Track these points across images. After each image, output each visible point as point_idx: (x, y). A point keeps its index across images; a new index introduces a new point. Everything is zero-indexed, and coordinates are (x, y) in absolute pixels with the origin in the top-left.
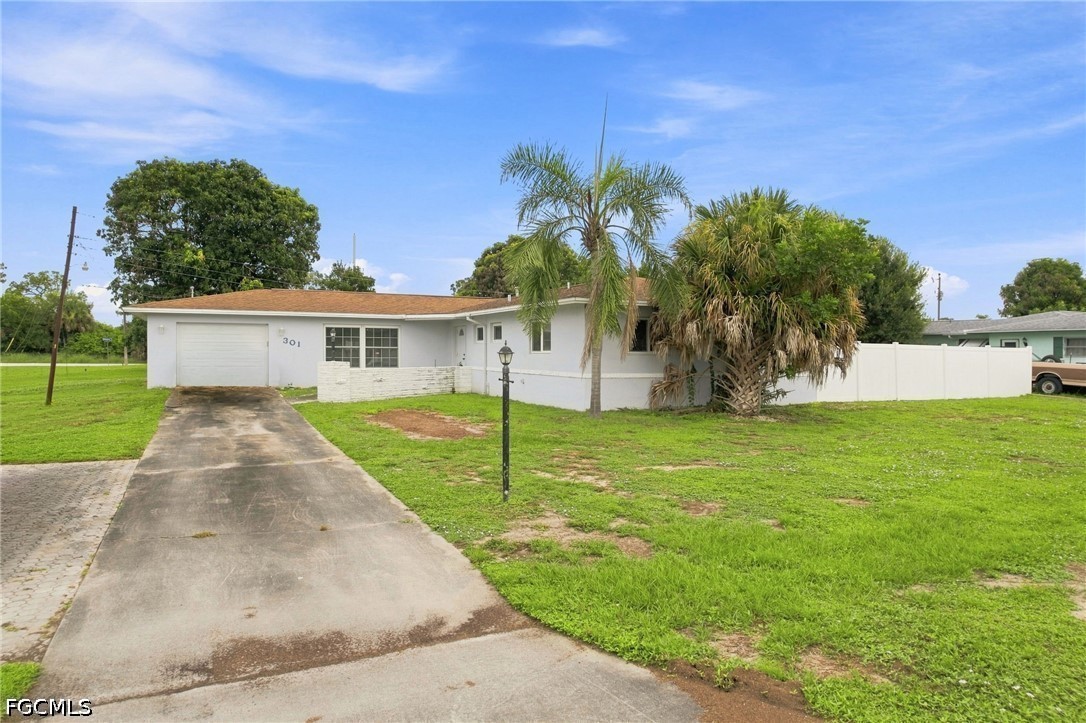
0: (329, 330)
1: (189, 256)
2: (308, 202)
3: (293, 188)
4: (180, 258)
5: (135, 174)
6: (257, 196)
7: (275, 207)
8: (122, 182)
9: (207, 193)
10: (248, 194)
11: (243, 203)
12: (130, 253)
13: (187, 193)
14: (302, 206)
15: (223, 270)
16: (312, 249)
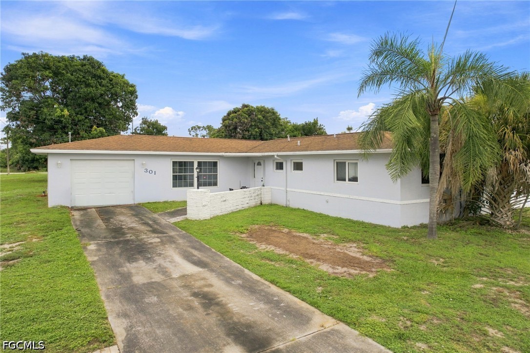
0: (174, 163)
1: (58, 113)
2: (131, 83)
3: (121, 73)
4: (52, 113)
5: (21, 61)
6: (100, 77)
7: (112, 84)
8: (11, 65)
9: (69, 75)
10: (95, 76)
11: (92, 82)
12: (17, 109)
13: (56, 74)
14: (127, 84)
15: (79, 121)
16: (133, 109)
